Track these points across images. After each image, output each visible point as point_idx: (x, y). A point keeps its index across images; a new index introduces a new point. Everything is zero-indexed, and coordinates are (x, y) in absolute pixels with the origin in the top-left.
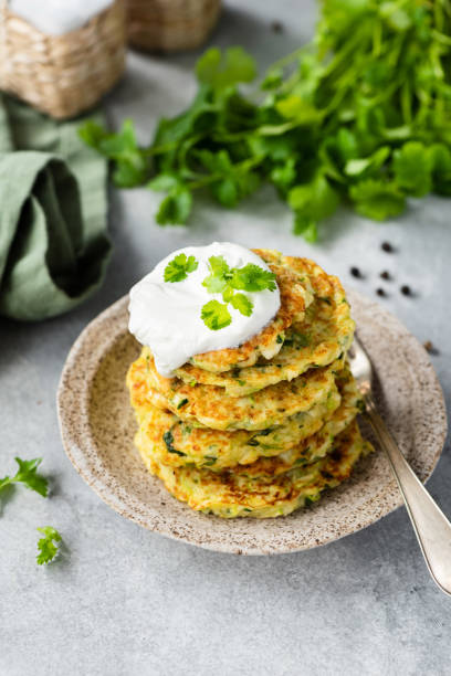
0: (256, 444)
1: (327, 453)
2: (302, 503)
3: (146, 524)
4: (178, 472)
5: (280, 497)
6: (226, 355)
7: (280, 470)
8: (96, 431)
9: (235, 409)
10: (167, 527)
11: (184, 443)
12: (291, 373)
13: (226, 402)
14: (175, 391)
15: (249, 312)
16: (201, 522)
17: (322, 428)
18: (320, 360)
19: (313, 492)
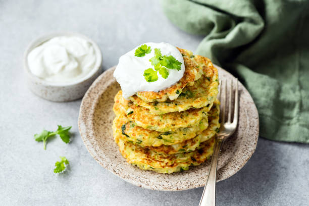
0: (161, 138)
1: (196, 149)
2: (179, 170)
3: (103, 164)
4: (126, 144)
5: (168, 164)
6: (151, 94)
7: (171, 153)
9: (152, 120)
10: (112, 168)
11: (129, 131)
12: (180, 109)
13: (149, 116)
14: (129, 107)
15: (166, 77)
16: (130, 169)
17: (195, 137)
18: (196, 105)
19: (184, 166)
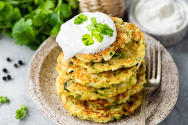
0: (97, 93)
1: (127, 101)
2: (113, 119)
3: (48, 116)
4: (68, 98)
5: (103, 115)
6: (88, 56)
7: (106, 105)
8: (42, 76)
9: (89, 78)
10: (56, 119)
11: (70, 87)
12: (113, 68)
13: (87, 74)
14: (69, 67)
15: (101, 41)
16: (71, 119)
17: (126, 92)
18: (127, 65)
19: (117, 116)
